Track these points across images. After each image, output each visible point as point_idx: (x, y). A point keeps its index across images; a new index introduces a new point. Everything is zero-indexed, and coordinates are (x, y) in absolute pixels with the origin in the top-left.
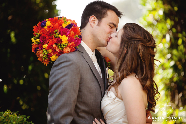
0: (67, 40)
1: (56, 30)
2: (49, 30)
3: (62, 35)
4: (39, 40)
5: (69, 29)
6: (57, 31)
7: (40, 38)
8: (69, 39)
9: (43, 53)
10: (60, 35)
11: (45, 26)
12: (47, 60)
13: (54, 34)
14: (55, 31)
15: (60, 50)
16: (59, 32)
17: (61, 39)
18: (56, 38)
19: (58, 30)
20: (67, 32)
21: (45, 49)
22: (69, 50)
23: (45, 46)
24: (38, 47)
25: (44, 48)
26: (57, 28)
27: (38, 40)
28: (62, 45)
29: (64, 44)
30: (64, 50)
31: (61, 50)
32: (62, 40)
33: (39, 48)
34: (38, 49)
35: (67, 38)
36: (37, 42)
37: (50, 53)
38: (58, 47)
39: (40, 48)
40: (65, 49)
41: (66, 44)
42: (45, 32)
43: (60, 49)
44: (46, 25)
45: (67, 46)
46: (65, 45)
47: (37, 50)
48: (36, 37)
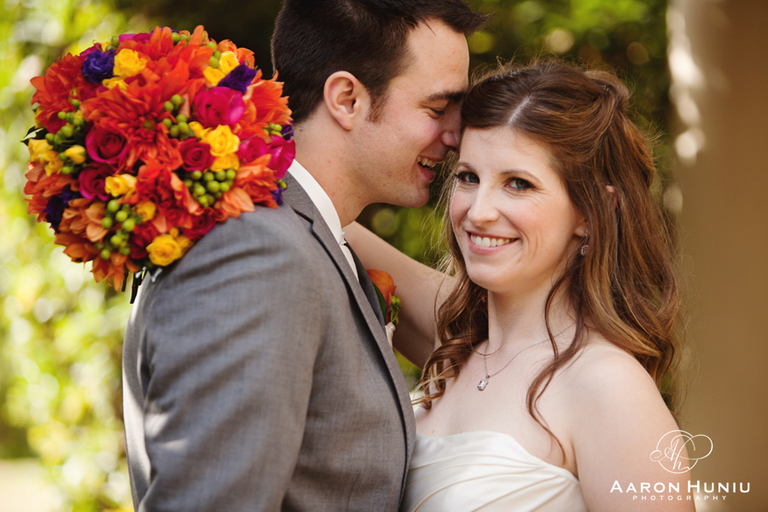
0: (236, 149)
1: (177, 98)
2: (141, 97)
3: (210, 125)
4: (81, 154)
5: (239, 95)
6: (181, 105)
7: (89, 142)
8: (244, 147)
9: (107, 222)
10: (196, 127)
11: (110, 75)
12: (123, 260)
13: (167, 121)
14: (168, 105)
15: (201, 206)
16: (191, 110)
17: (208, 147)
18: (179, 144)
19: (186, 97)
20: (233, 107)
21: (120, 201)
22: (244, 201)
23: (121, 184)
24: (73, 189)
25: (115, 194)
26: (182, 87)
27: (76, 152)
28: (210, 177)
29: (221, 174)
30: (224, 207)
31: (206, 205)
32: (213, 154)
33: (84, 194)
34: (76, 202)
35: (237, 140)
36: (68, 161)
37: (145, 220)
38: (192, 190)
39: (89, 192)
40: (226, 198)
41: (226, 171)
42: (115, 110)
43: (204, 200)
44: (116, 71)
45: (236, 184)
46: (226, 180)
47: (70, 203)
48: (63, 137)
